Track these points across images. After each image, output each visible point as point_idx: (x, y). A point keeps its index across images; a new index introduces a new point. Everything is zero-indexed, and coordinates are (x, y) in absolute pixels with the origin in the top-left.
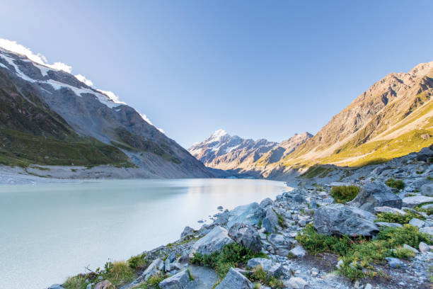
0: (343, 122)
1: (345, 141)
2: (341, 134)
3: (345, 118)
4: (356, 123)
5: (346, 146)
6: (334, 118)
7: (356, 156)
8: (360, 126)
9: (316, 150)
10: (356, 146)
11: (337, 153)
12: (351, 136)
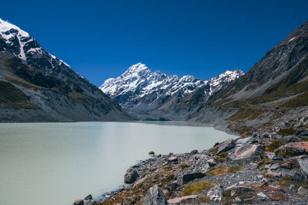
0: (277, 58)
1: (278, 79)
2: (273, 72)
3: (280, 53)
4: (290, 59)
5: (278, 85)
6: (268, 54)
7: (288, 96)
8: (294, 64)
9: (247, 90)
10: (288, 86)
11: (269, 93)
12: (285, 74)
